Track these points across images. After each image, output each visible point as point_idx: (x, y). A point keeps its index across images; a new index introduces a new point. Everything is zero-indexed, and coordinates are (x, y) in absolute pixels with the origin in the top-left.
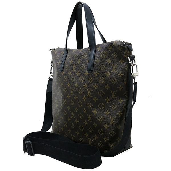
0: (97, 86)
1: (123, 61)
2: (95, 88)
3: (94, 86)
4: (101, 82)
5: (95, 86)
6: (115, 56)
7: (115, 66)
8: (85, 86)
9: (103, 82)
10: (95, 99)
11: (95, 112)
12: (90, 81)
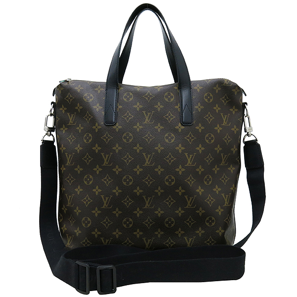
0: (203, 149)
1: (236, 110)
2: (200, 151)
3: (198, 148)
4: (210, 141)
5: (200, 149)
6: (223, 101)
7: (226, 116)
8: (180, 148)
9: (213, 141)
10: (200, 170)
11: (200, 190)
12: (190, 141)
